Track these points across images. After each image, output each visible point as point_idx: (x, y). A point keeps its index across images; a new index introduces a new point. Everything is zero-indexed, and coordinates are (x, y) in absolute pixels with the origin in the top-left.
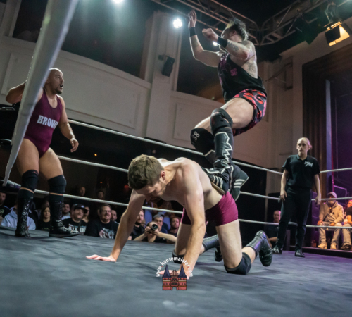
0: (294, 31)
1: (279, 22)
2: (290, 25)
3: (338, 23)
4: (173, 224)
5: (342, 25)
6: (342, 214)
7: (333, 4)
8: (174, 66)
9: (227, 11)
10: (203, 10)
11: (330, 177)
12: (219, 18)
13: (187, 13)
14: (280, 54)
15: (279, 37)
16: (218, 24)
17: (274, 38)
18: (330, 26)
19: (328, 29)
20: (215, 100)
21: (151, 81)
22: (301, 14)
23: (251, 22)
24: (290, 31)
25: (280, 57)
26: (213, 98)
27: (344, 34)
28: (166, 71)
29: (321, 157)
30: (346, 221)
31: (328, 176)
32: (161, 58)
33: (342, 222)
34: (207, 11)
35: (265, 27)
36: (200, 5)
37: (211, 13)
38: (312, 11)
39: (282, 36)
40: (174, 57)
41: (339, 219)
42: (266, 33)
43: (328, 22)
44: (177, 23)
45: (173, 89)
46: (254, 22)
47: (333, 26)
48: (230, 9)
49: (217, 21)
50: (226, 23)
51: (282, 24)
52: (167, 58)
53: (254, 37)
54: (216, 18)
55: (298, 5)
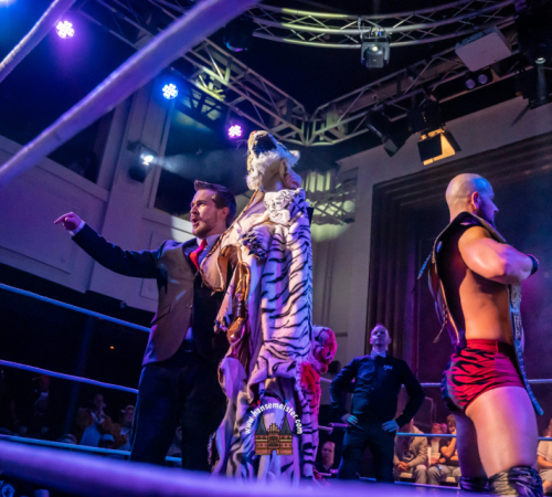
0: (366, 130)
2: (361, 118)
3: (439, 131)
5: (445, 134)
7: (432, 97)
9: (259, 81)
10: (217, 73)
12: (243, 91)
14: (338, 162)
15: (342, 137)
16: (239, 101)
17: (333, 137)
18: (426, 133)
19: (424, 137)
21: (109, 188)
22: (380, 105)
23: (295, 105)
24: (361, 128)
25: (337, 167)
27: (447, 149)
32: (131, 146)
35: (319, 116)
38: (399, 103)
39: (347, 135)
40: (155, 148)
42: (319, 125)
44: (170, 91)
45: (148, 205)
46: (300, 106)
47: (432, 134)
48: (263, 80)
49: (240, 96)
50: (254, 103)
51: (347, 115)
52: (142, 149)
53: (299, 130)
54: (236, 90)
55: (376, 88)
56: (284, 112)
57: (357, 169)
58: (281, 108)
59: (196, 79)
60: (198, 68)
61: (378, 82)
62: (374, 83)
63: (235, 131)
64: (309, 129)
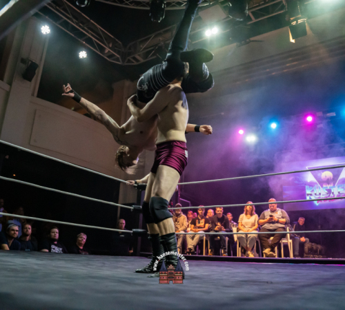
0: (155, 57)
1: (143, 46)
2: (153, 50)
4: (25, 230)
6: (186, 223)
8: (37, 72)
9: (96, 27)
10: (73, 22)
12: (88, 32)
13: (55, 22)
15: (142, 60)
16: (85, 38)
17: (137, 60)
20: (74, 110)
21: (10, 84)
22: (162, 43)
23: (117, 42)
24: (153, 55)
26: (73, 109)
28: (28, 75)
30: (189, 229)
32: (23, 61)
33: (185, 231)
34: (77, 24)
35: (130, 49)
36: (70, 16)
37: (80, 26)
39: (144, 59)
40: (37, 63)
41: (183, 228)
42: (130, 54)
44: (45, 29)
45: (33, 95)
46: (120, 42)
48: (98, 26)
49: (86, 35)
50: (93, 38)
51: (145, 48)
52: (30, 62)
53: (118, 56)
54: (84, 32)
55: (160, 34)
56: (111, 46)
58: (109, 43)
59: (61, 24)
60: (62, 18)
61: (162, 31)
62: (159, 32)
63: (83, 54)
64: (124, 56)
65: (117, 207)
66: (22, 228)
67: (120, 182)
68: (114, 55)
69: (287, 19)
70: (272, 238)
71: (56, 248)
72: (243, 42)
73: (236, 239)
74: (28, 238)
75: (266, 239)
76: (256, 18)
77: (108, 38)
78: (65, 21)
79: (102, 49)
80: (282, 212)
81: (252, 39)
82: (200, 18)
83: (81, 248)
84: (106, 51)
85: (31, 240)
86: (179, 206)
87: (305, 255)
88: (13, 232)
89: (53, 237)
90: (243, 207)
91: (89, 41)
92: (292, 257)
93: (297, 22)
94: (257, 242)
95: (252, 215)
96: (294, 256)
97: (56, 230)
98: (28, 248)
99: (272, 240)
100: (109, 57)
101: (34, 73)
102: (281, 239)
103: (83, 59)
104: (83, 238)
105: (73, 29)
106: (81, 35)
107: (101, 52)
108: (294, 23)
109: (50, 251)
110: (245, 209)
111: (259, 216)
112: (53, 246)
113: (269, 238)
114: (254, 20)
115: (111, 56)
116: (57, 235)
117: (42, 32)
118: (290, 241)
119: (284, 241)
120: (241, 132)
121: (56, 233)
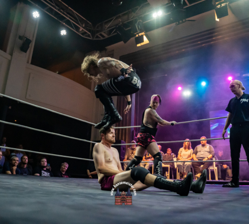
0: (116, 34)
1: (107, 26)
2: (113, 29)
3: (143, 33)
4: (24, 160)
5: (145, 35)
7: (141, 21)
8: (30, 45)
9: (73, 12)
10: (56, 8)
11: (133, 131)
12: (67, 16)
13: (43, 8)
14: (106, 48)
15: (106, 36)
16: (65, 20)
17: (103, 36)
18: (138, 34)
19: (137, 36)
20: (59, 73)
21: (11, 54)
22: (121, 23)
23: (88, 23)
24: (114, 33)
25: (106, 50)
27: (146, 40)
28: (24, 48)
29: (128, 118)
31: (132, 130)
32: (20, 38)
34: (59, 10)
35: (98, 28)
36: (54, 5)
37: (61, 12)
38: (128, 23)
39: (108, 35)
40: (31, 39)
42: (98, 32)
43: (137, 31)
44: (36, 14)
45: (28, 62)
46: (90, 23)
47: (140, 34)
48: (75, 12)
49: (65, 18)
50: (71, 21)
51: (108, 28)
52: (25, 39)
53: (89, 33)
54: (64, 16)
55: (120, 17)
56: (84, 26)
57: (113, 50)
58: (82, 24)
59: (47, 10)
60: (48, 6)
61: (121, 14)
62: (119, 15)
63: (63, 32)
64: (93, 33)
65: (90, 143)
66: (22, 158)
67: (91, 125)
68: (86, 33)
69: (213, 3)
70: (202, 166)
71: (45, 173)
72: (181, 21)
73: (176, 167)
74: (26, 166)
75: (198, 167)
76: (190, 3)
77: (82, 21)
78: (50, 8)
79: (77, 29)
80: (210, 147)
81: (187, 19)
82: (149, 4)
83: (64, 173)
84: (81, 30)
85: (27, 167)
86: (134, 143)
87: (227, 178)
88: (14, 162)
89: (42, 165)
90: (183, 143)
91: (68, 23)
92: (217, 179)
93: (221, 5)
94: (191, 169)
95: (189, 149)
96: (219, 179)
97: (45, 160)
98: (25, 173)
99: (203, 168)
100: (83, 34)
101: (29, 47)
102: (209, 167)
103: (64, 36)
104: (66, 166)
105: (56, 14)
106: (62, 18)
107: (77, 30)
108: (219, 6)
109: (41, 175)
110: (184, 145)
111: (194, 150)
112: (43, 172)
113: (200, 166)
114: (189, 5)
115: (84, 33)
116: (46, 163)
117: (34, 16)
118: (216, 168)
119: (211, 168)
120: (180, 88)
121: (45, 162)
